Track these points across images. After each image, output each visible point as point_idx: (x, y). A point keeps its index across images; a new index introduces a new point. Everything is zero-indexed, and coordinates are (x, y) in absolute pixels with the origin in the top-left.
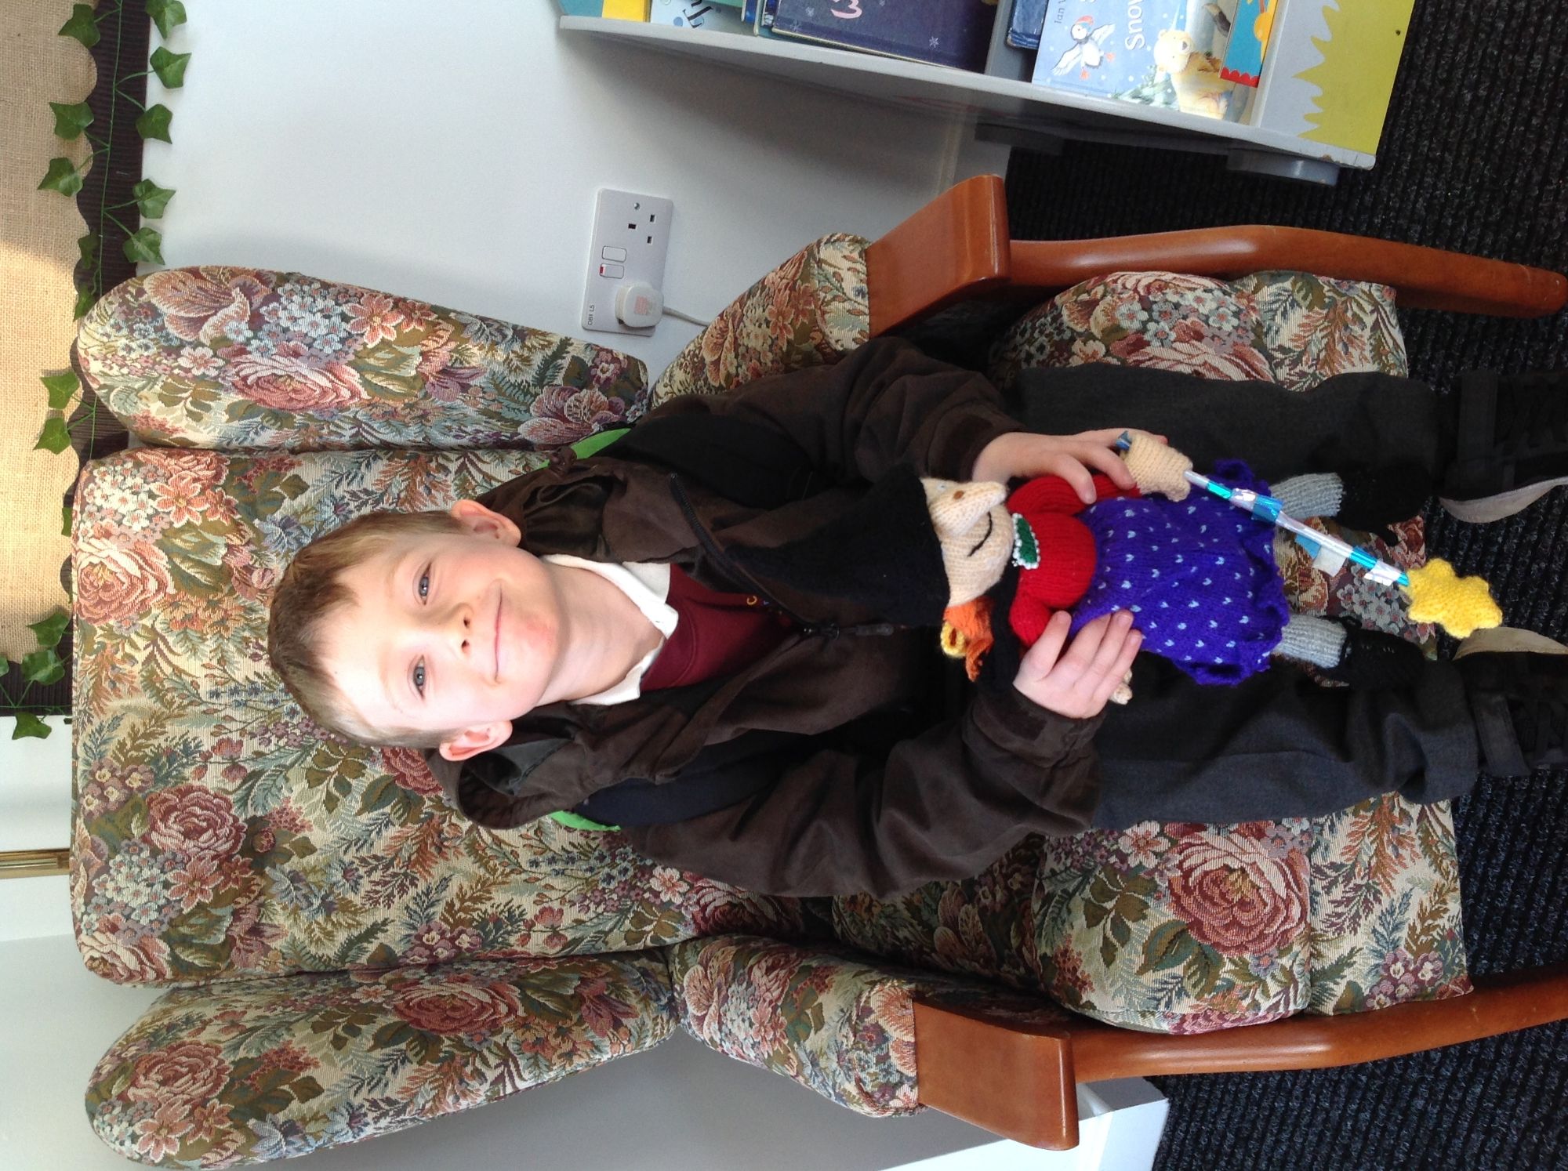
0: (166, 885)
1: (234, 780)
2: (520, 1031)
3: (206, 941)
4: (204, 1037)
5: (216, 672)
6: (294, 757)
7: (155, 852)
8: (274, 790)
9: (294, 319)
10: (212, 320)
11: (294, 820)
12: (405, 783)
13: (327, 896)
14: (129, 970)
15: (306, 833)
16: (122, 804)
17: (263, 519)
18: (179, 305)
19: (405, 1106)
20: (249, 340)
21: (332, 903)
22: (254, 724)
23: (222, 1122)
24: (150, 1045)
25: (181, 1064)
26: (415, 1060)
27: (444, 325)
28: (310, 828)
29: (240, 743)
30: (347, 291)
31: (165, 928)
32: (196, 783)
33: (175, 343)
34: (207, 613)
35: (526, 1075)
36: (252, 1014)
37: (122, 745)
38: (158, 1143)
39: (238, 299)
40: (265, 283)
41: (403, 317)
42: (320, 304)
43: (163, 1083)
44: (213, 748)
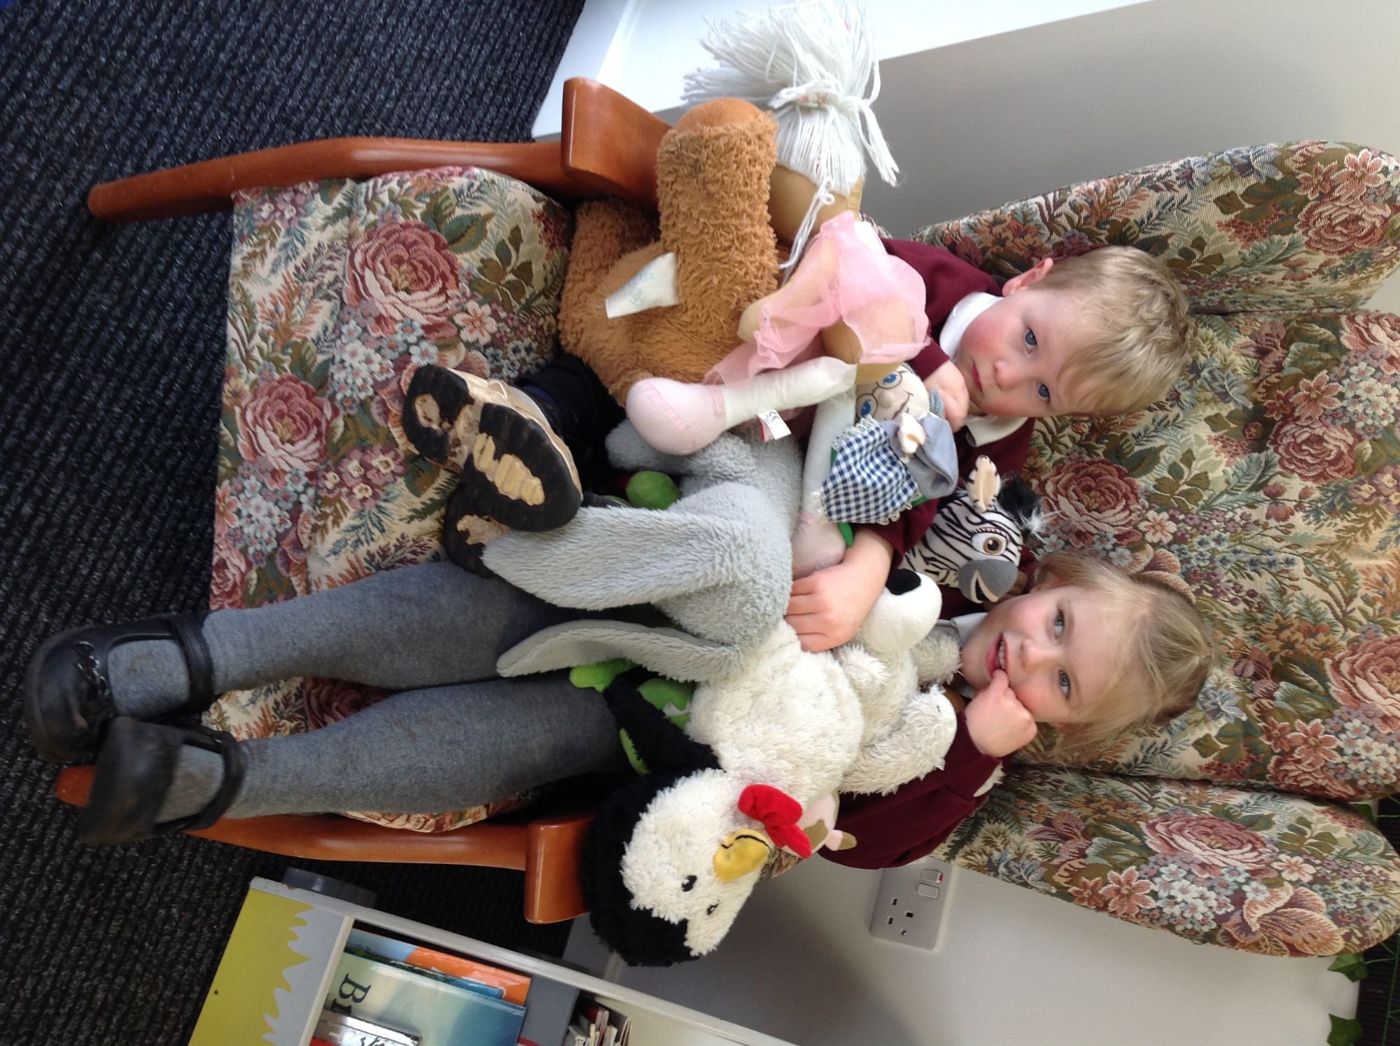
0: (1341, 396)
1: (1275, 484)
2: (1037, 244)
3: (1307, 345)
4: (1321, 258)
5: (1288, 582)
6: (1219, 501)
7: (1350, 426)
8: (1240, 474)
9: (1202, 897)
10: (1280, 903)
11: (1224, 447)
12: (1119, 470)
13: (1194, 379)
14: (1379, 324)
15: (1214, 435)
16: (1380, 471)
17: (1237, 720)
18: (1311, 921)
19: (1142, 184)
20: (1247, 883)
21: (1191, 372)
22: (1255, 532)
23: (1306, 178)
24: (1369, 256)
25: (1342, 234)
26: (1132, 223)
27: (1062, 881)
28: (1210, 438)
29: (1268, 517)
30: (1151, 921)
31: (1344, 358)
32: (1309, 484)
33: (1317, 887)
34: (1294, 638)
35: (1035, 207)
36: (1277, 277)
37: (1377, 524)
38: (1364, 165)
39: (1254, 920)
40: (1227, 934)
41: (1101, 892)
42: (1177, 910)
43: (1358, 218)
44: (1292, 514)
